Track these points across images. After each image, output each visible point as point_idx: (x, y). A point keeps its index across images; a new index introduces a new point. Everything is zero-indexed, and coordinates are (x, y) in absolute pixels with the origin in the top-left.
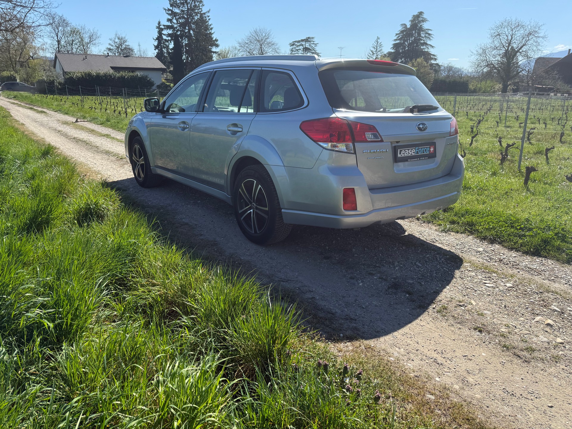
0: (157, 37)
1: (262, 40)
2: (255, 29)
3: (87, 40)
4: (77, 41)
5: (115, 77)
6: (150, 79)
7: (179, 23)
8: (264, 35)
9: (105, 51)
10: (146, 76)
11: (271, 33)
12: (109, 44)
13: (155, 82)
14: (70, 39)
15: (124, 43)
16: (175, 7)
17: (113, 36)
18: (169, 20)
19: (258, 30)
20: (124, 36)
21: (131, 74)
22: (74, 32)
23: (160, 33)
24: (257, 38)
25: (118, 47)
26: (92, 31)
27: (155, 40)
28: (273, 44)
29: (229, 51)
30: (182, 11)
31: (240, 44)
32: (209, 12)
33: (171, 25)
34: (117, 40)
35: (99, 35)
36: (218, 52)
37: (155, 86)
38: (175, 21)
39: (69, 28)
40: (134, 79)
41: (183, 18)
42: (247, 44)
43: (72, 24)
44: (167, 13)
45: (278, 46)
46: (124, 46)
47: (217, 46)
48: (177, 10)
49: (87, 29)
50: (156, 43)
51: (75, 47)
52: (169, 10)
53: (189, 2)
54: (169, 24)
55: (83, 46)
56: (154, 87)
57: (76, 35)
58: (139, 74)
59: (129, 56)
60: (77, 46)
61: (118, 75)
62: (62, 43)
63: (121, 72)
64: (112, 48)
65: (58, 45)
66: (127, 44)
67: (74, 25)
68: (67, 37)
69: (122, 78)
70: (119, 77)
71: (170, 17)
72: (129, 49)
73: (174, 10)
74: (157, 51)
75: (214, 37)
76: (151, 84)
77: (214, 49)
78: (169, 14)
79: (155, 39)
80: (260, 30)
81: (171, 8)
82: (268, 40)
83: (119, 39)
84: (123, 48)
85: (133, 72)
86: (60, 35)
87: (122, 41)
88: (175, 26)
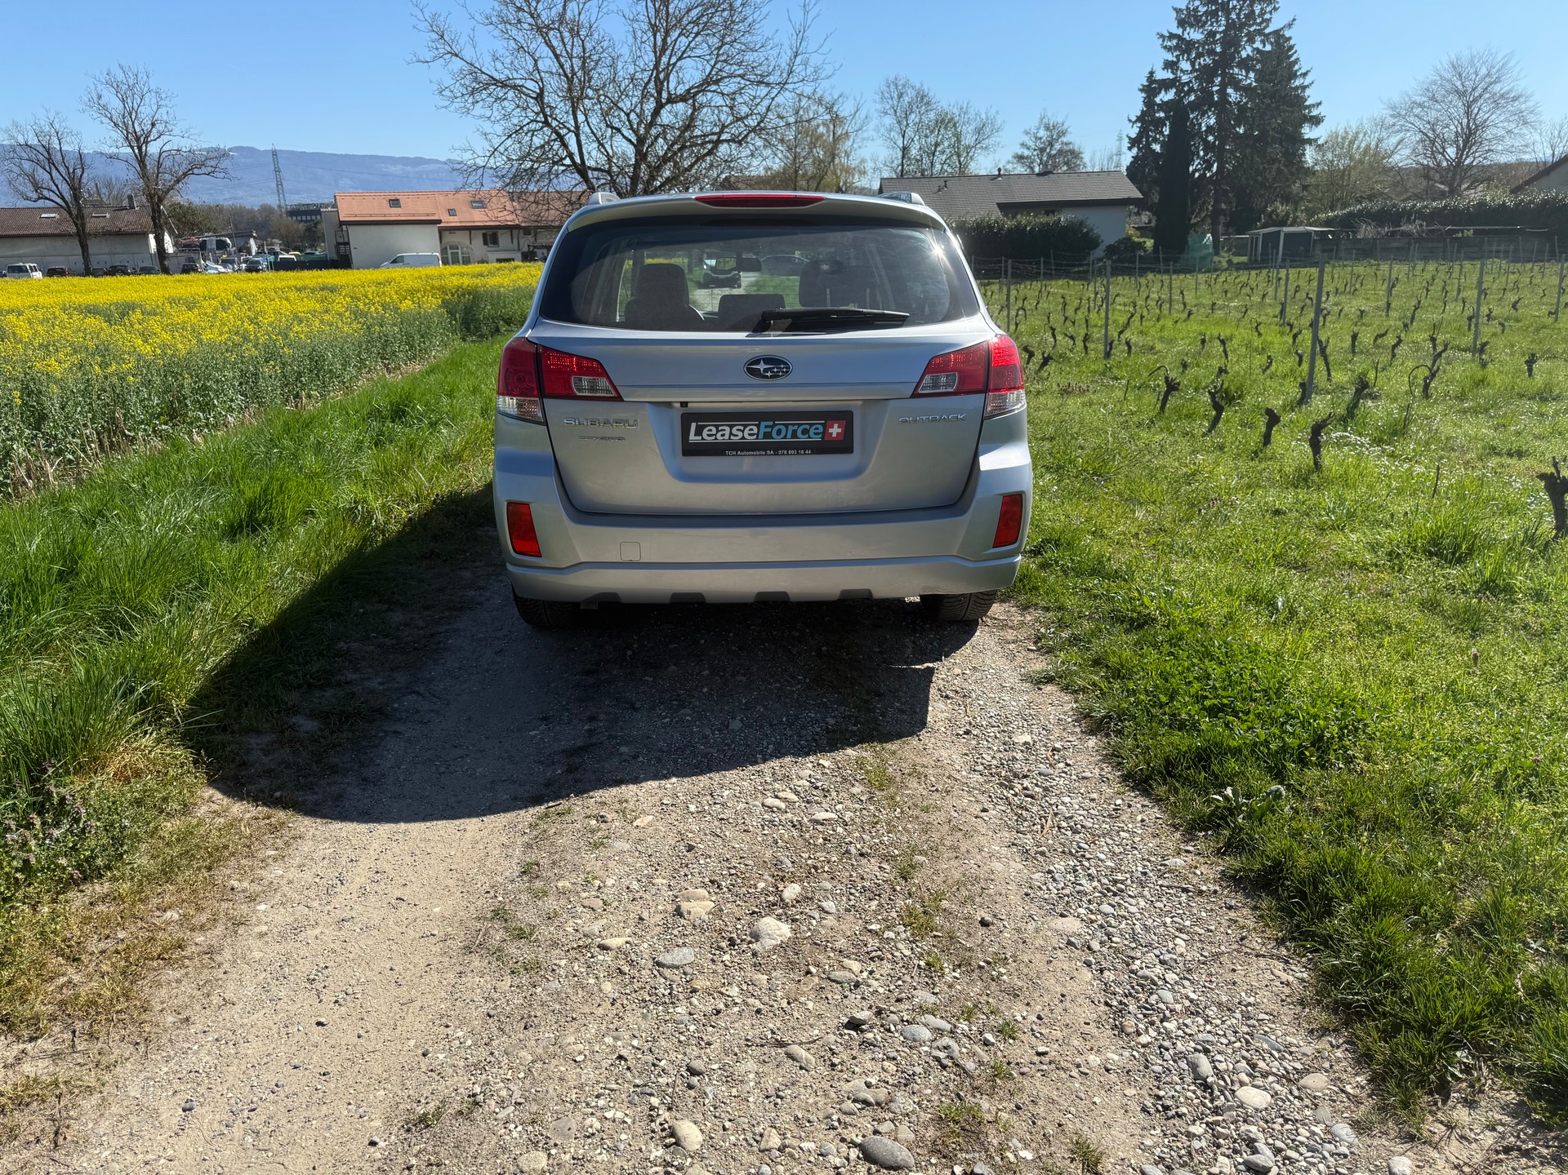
0: (1139, 114)
1: (1474, 89)
2: (1453, 57)
3: (968, 139)
4: (946, 144)
5: (1001, 229)
6: (1092, 230)
7: (1196, 70)
8: (1484, 71)
9: (1009, 162)
10: (1081, 224)
11: (1511, 64)
12: (1023, 145)
13: (1102, 237)
14: (932, 140)
15: (1059, 137)
16: (1191, 26)
17: (1033, 123)
18: (1170, 65)
19: (1465, 62)
20: (1060, 121)
21: (1043, 219)
22: (943, 121)
23: (1149, 103)
24: (1458, 83)
25: (1042, 150)
26: (983, 116)
27: (1134, 123)
28: (1515, 99)
29: (1357, 133)
30: (1212, 34)
31: (1394, 108)
32: (1290, 25)
33: (1171, 76)
34: (1042, 133)
35: (999, 122)
36: (1316, 140)
37: (1103, 247)
38: (1185, 65)
39: (932, 115)
40: (1046, 232)
41: (1212, 52)
42: (1420, 105)
43: (941, 104)
44: (1165, 47)
45: (1530, 104)
46: (1057, 146)
47: (1316, 121)
48: (1195, 35)
49: (972, 112)
50: (1134, 132)
51: (940, 158)
52: (1172, 36)
53: (1234, 7)
54: (1169, 75)
55: (959, 156)
56: (1099, 252)
57: (946, 128)
58: (1064, 218)
59: (1051, 172)
60: (944, 157)
61: (1009, 224)
62: (914, 152)
63: (1019, 217)
64: (1026, 153)
65: (903, 158)
66: (1064, 139)
67: (945, 106)
68: (926, 136)
69: (1019, 230)
70: (1010, 230)
71: (1170, 57)
72: (1072, 152)
73: (1186, 36)
74: (1135, 150)
75: (1311, 95)
76: (1091, 242)
77: (1308, 132)
78: (1169, 49)
79: (1134, 119)
80: (1473, 58)
81: (1179, 31)
82: (1497, 88)
83: (1047, 128)
84: (1053, 152)
85: (1047, 213)
86: (910, 132)
87: (1056, 132)
88: (1185, 78)
